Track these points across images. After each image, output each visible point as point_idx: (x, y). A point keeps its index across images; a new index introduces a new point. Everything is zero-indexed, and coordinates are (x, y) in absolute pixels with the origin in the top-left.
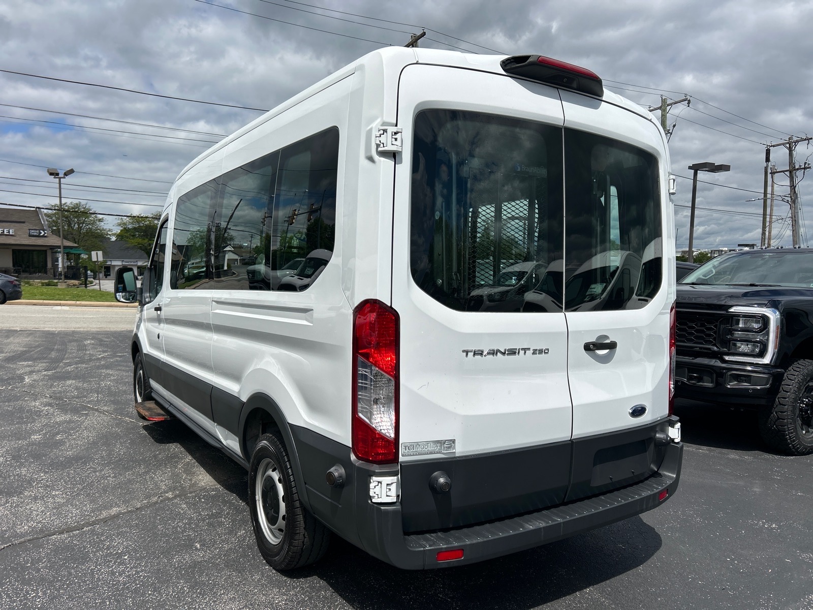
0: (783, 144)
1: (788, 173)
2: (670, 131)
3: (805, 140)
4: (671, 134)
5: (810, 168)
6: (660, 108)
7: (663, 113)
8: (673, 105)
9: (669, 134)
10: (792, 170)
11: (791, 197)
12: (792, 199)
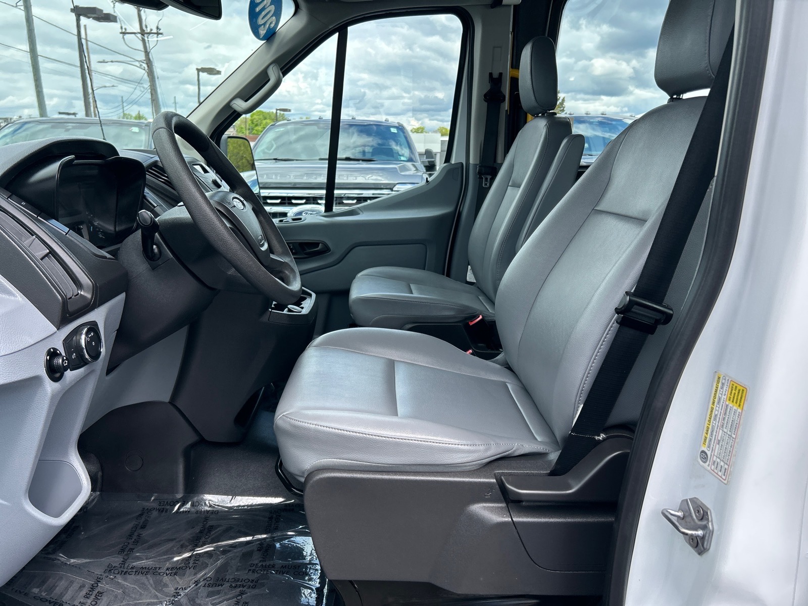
1: (139, 36)
5: (162, 34)
10: (143, 33)
11: (147, 64)
12: (148, 66)
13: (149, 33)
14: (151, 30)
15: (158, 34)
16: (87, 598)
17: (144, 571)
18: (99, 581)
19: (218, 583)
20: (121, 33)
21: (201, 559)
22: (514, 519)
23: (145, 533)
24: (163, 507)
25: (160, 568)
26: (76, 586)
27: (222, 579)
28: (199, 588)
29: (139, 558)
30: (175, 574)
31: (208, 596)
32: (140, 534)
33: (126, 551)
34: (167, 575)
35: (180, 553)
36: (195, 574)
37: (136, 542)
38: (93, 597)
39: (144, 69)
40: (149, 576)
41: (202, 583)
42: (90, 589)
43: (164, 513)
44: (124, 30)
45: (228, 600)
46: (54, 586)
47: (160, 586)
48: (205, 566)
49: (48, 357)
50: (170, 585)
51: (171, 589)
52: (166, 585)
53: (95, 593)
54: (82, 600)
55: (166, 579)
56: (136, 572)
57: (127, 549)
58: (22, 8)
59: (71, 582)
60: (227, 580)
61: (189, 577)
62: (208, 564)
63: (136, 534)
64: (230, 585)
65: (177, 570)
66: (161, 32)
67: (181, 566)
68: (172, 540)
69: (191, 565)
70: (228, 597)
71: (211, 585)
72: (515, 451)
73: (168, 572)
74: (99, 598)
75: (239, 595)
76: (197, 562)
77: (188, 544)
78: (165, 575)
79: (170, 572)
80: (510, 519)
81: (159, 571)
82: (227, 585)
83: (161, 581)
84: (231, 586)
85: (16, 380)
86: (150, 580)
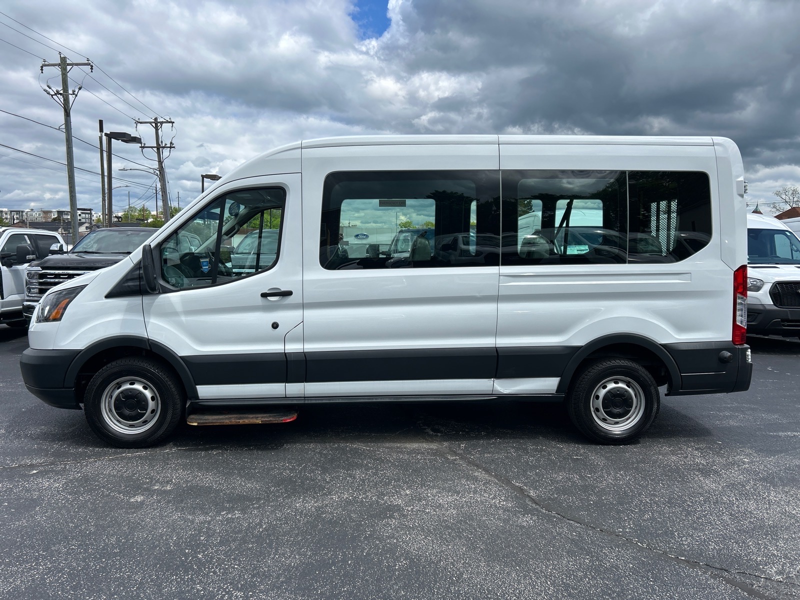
0: (150, 123)
1: (155, 149)
2: (76, 93)
3: (170, 122)
4: (76, 96)
5: (174, 147)
6: (59, 65)
7: (64, 72)
8: (74, 66)
9: (74, 96)
10: (159, 147)
11: (159, 171)
12: (160, 173)
13: (164, 147)
14: (166, 145)
15: (170, 147)
20: (140, 147)
39: (157, 175)
44: (143, 145)
58: (64, 130)
66: (173, 146)
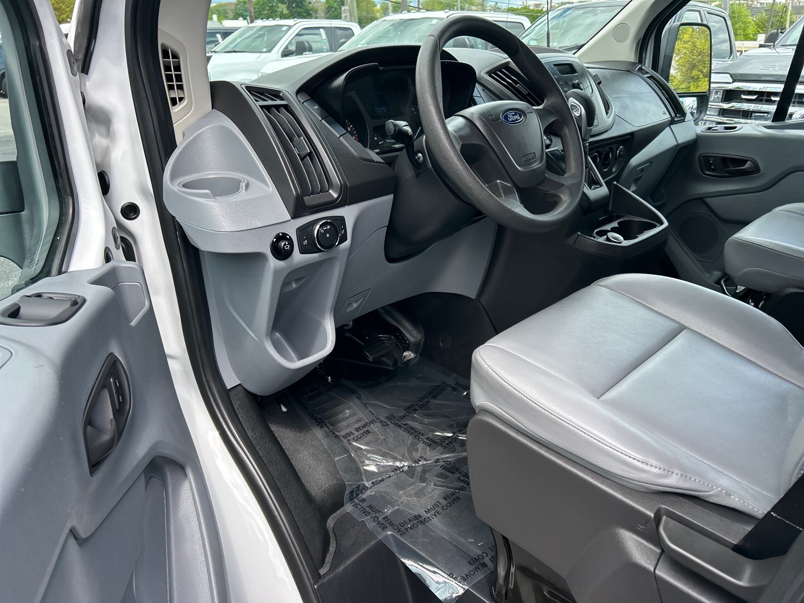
16: (357, 430)
17: (411, 431)
18: (373, 423)
19: (453, 470)
21: (455, 443)
22: (657, 572)
23: (434, 402)
24: (458, 387)
25: (423, 434)
26: (355, 418)
27: (458, 469)
28: (436, 466)
29: (415, 420)
30: (429, 445)
31: (437, 476)
32: (430, 402)
33: (411, 409)
34: (423, 443)
35: (444, 430)
36: (442, 453)
37: (422, 407)
38: (361, 432)
40: (411, 437)
41: (442, 463)
42: (363, 426)
43: (455, 393)
45: (447, 487)
46: (341, 411)
47: (413, 448)
48: (453, 450)
49: (275, 240)
50: (420, 452)
51: (417, 455)
52: (417, 450)
53: (365, 429)
54: (352, 431)
55: (421, 445)
56: (405, 429)
57: (414, 408)
59: (354, 414)
60: (460, 472)
61: (436, 453)
62: (456, 451)
63: (426, 400)
64: (459, 476)
65: (433, 443)
67: (437, 441)
68: (447, 417)
69: (444, 444)
70: (450, 485)
71: (446, 468)
72: (711, 496)
73: (426, 441)
74: (365, 435)
75: (458, 489)
76: (450, 444)
77: (455, 426)
78: (422, 442)
79: (428, 442)
80: (652, 569)
81: (420, 437)
82: (457, 475)
83: (416, 445)
84: (459, 478)
85: (240, 252)
86: (409, 439)
